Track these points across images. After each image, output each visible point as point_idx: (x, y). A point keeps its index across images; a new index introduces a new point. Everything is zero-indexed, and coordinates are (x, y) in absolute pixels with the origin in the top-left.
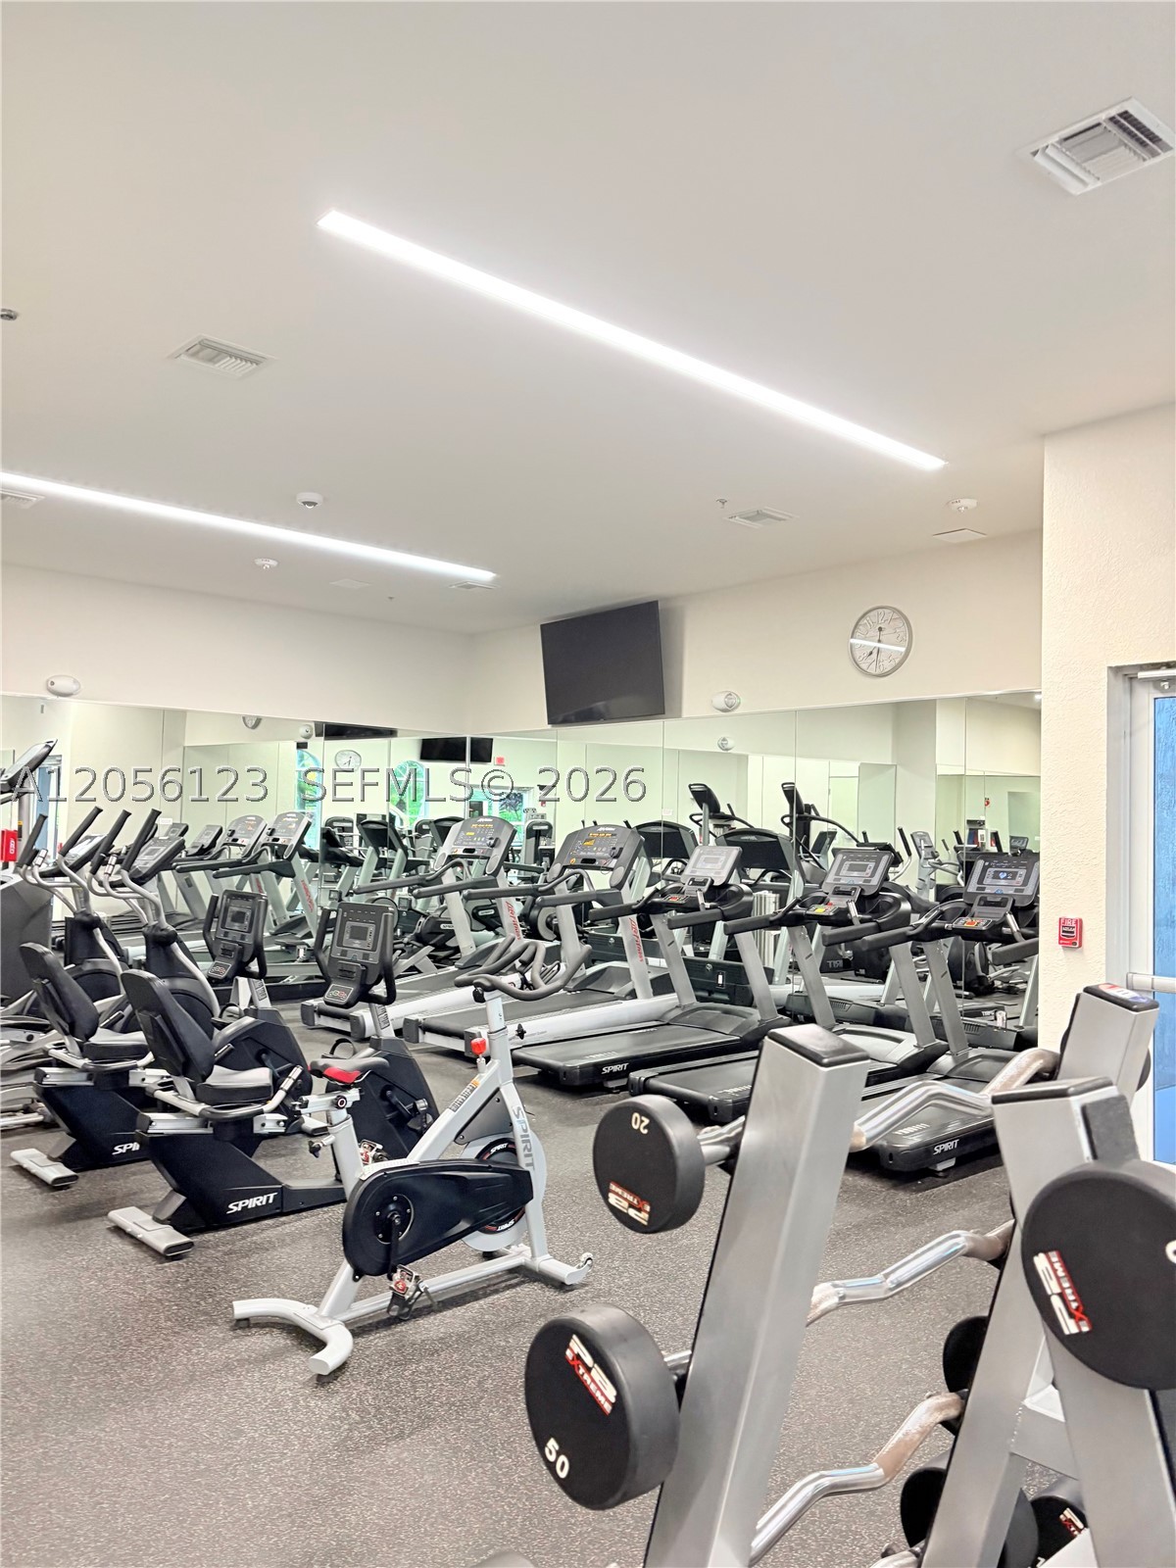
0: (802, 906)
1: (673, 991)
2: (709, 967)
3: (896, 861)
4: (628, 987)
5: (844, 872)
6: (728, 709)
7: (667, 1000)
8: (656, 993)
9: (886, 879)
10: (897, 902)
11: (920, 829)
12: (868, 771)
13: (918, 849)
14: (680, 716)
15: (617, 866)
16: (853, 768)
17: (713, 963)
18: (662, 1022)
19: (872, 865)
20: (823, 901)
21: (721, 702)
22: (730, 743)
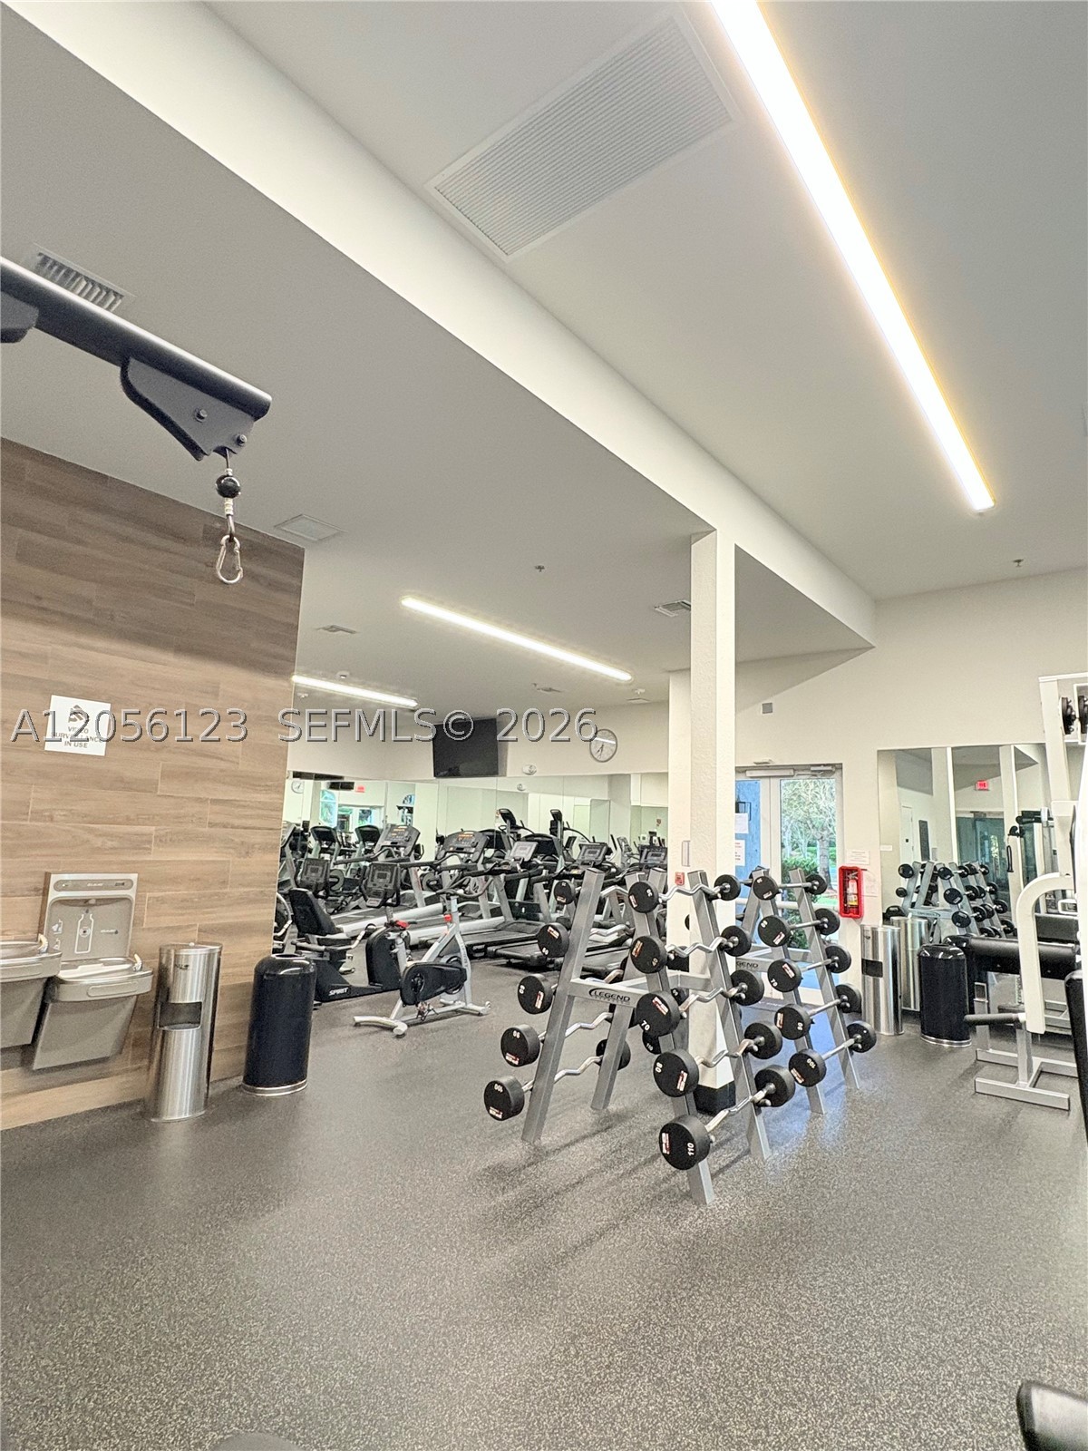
0: (567, 870)
1: (501, 915)
2: (517, 904)
3: (609, 852)
4: (479, 913)
5: (586, 854)
6: (531, 773)
7: (500, 919)
8: (492, 916)
9: (604, 859)
10: (610, 868)
11: (622, 836)
12: (595, 803)
13: (621, 846)
14: (505, 775)
15: (475, 851)
16: (588, 802)
17: (519, 903)
18: (497, 929)
19: (599, 851)
20: (576, 868)
21: (527, 769)
22: (524, 787)
